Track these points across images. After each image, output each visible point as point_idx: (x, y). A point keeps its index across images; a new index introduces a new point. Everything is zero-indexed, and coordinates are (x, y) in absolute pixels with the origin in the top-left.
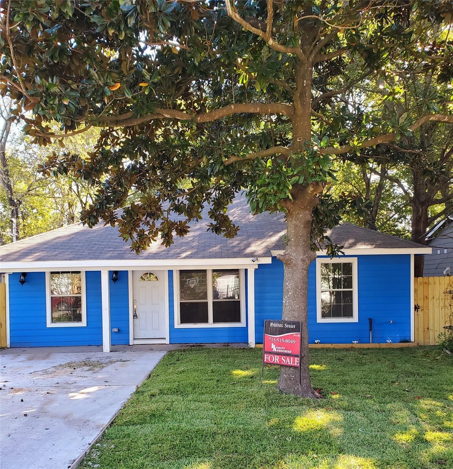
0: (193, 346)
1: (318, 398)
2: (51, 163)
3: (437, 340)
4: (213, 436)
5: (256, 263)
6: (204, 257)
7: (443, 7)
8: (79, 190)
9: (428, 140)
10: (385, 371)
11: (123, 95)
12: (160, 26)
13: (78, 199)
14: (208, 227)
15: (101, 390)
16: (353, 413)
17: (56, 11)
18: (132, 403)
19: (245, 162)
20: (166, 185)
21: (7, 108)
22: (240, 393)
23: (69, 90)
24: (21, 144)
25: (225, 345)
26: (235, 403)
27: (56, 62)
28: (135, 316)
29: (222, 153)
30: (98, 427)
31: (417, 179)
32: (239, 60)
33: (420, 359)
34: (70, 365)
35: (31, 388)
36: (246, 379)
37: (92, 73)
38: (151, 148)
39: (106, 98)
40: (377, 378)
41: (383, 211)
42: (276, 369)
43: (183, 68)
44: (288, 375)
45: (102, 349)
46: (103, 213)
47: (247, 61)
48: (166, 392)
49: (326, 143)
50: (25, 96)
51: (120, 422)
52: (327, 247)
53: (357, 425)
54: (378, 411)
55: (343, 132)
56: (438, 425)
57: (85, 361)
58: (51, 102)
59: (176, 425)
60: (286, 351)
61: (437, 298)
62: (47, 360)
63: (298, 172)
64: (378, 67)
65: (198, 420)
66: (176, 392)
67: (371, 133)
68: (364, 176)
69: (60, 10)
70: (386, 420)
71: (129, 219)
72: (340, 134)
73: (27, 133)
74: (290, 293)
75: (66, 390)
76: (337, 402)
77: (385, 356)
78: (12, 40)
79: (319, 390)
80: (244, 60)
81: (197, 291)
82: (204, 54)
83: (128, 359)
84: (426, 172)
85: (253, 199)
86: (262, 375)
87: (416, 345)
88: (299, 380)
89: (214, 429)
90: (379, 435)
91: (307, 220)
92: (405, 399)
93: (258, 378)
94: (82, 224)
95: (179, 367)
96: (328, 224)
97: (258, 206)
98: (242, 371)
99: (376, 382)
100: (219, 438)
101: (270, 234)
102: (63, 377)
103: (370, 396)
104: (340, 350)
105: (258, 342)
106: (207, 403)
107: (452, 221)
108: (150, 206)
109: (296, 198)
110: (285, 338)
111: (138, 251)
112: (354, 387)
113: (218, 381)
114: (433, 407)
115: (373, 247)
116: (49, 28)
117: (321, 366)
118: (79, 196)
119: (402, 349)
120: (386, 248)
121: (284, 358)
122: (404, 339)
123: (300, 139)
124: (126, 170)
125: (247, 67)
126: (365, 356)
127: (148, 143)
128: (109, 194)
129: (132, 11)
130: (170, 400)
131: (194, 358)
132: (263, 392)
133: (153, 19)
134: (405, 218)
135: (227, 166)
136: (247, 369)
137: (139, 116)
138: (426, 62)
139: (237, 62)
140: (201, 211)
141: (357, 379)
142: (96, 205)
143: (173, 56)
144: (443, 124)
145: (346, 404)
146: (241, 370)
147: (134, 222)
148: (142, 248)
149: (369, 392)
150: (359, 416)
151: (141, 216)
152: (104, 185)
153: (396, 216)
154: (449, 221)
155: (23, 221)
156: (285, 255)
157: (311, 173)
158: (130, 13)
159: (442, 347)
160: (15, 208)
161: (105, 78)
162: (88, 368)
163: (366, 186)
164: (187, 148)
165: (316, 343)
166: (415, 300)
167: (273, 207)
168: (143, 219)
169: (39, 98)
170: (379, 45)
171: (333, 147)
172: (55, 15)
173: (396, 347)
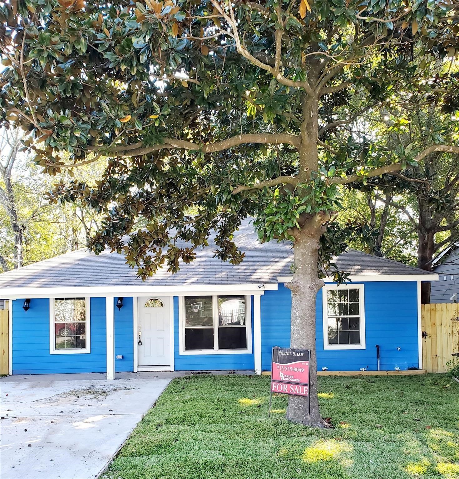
0: (198, 373)
1: (327, 428)
2: (59, 190)
3: (446, 367)
4: (222, 468)
5: (263, 289)
6: (209, 284)
7: (446, 42)
8: (84, 215)
9: (433, 168)
10: (394, 400)
11: (134, 126)
12: (172, 63)
13: (82, 224)
14: (214, 254)
15: (105, 419)
16: (364, 443)
17: (69, 47)
18: (138, 433)
19: (252, 191)
20: (173, 212)
21: (13, 135)
22: (248, 423)
23: (81, 122)
24: (26, 171)
25: (231, 372)
26: (243, 433)
27: (68, 95)
28: (140, 342)
29: (230, 182)
30: (104, 458)
31: (423, 206)
32: (248, 93)
33: (429, 387)
34: (73, 393)
35: (34, 417)
36: (254, 408)
37: (103, 106)
38: (158, 177)
39: (116, 130)
40: (386, 408)
41: (388, 237)
42: (283, 397)
43: (192, 100)
44: (296, 404)
45: (106, 376)
46: (109, 240)
47: (255, 93)
48: (172, 421)
49: (333, 173)
50: (37, 128)
51: (126, 453)
52: (334, 273)
53: (368, 456)
54: (389, 442)
55: (349, 162)
56: (450, 456)
57: (89, 389)
58: (63, 135)
59: (184, 456)
60: (294, 380)
61: (445, 325)
62: (50, 388)
63: (306, 202)
64: (383, 100)
65: (206, 451)
66: (183, 421)
67: (377, 162)
68: (369, 202)
69: (74, 46)
70: (396, 451)
71: (135, 246)
72: (347, 163)
73: (38, 163)
74: (298, 321)
75: (70, 419)
76: (347, 432)
77: (393, 384)
78: (25, 74)
79: (328, 420)
80: (252, 93)
81: (201, 316)
82: (213, 87)
83: (132, 387)
84: (431, 200)
85: (260, 228)
86: (269, 404)
87: (424, 372)
88: (307, 409)
89: (222, 460)
90: (390, 467)
91: (314, 248)
92: (416, 429)
93: (266, 407)
94: (88, 251)
95: (184, 395)
96: (334, 251)
97: (265, 235)
98: (249, 400)
99: (385, 411)
100: (228, 469)
101: (276, 260)
102: (67, 405)
103: (380, 425)
104: (347, 377)
105: (264, 369)
106: (214, 433)
107: (458, 247)
108: (156, 233)
109: (303, 226)
110: (293, 366)
111: (144, 278)
112: (364, 416)
113: (225, 410)
114: (444, 437)
115: (379, 273)
116: (62, 63)
117: (330, 394)
118: (83, 221)
119: (410, 377)
120: (393, 274)
121: (292, 387)
122: (412, 367)
123: (307, 169)
124: (134, 198)
125: (255, 100)
126: (373, 384)
127: (156, 171)
128: (116, 222)
129: (144, 49)
130: (176, 430)
131: (200, 386)
132: (271, 422)
133: (165, 55)
134: (411, 244)
135: (235, 195)
136: (254, 397)
137: (147, 147)
138: (430, 94)
139: (246, 95)
140: (207, 238)
141: (366, 407)
142: (103, 232)
143: (182, 89)
144: (448, 154)
145: (355, 434)
146: (248, 398)
147: (140, 249)
148: (148, 274)
149: (379, 421)
150: (368, 447)
151: (147, 243)
152: (111, 212)
153: (402, 242)
154: (456, 248)
155: (27, 246)
156: (292, 283)
157: (318, 203)
158: (143, 50)
159: (451, 374)
160: (19, 234)
161: (116, 111)
162: (92, 396)
163: (371, 212)
164: (194, 176)
165: (323, 371)
166: (423, 327)
167: (280, 235)
168: (150, 245)
169: (51, 130)
170: (384, 78)
171: (340, 177)
172: (69, 52)
173: (404, 375)
